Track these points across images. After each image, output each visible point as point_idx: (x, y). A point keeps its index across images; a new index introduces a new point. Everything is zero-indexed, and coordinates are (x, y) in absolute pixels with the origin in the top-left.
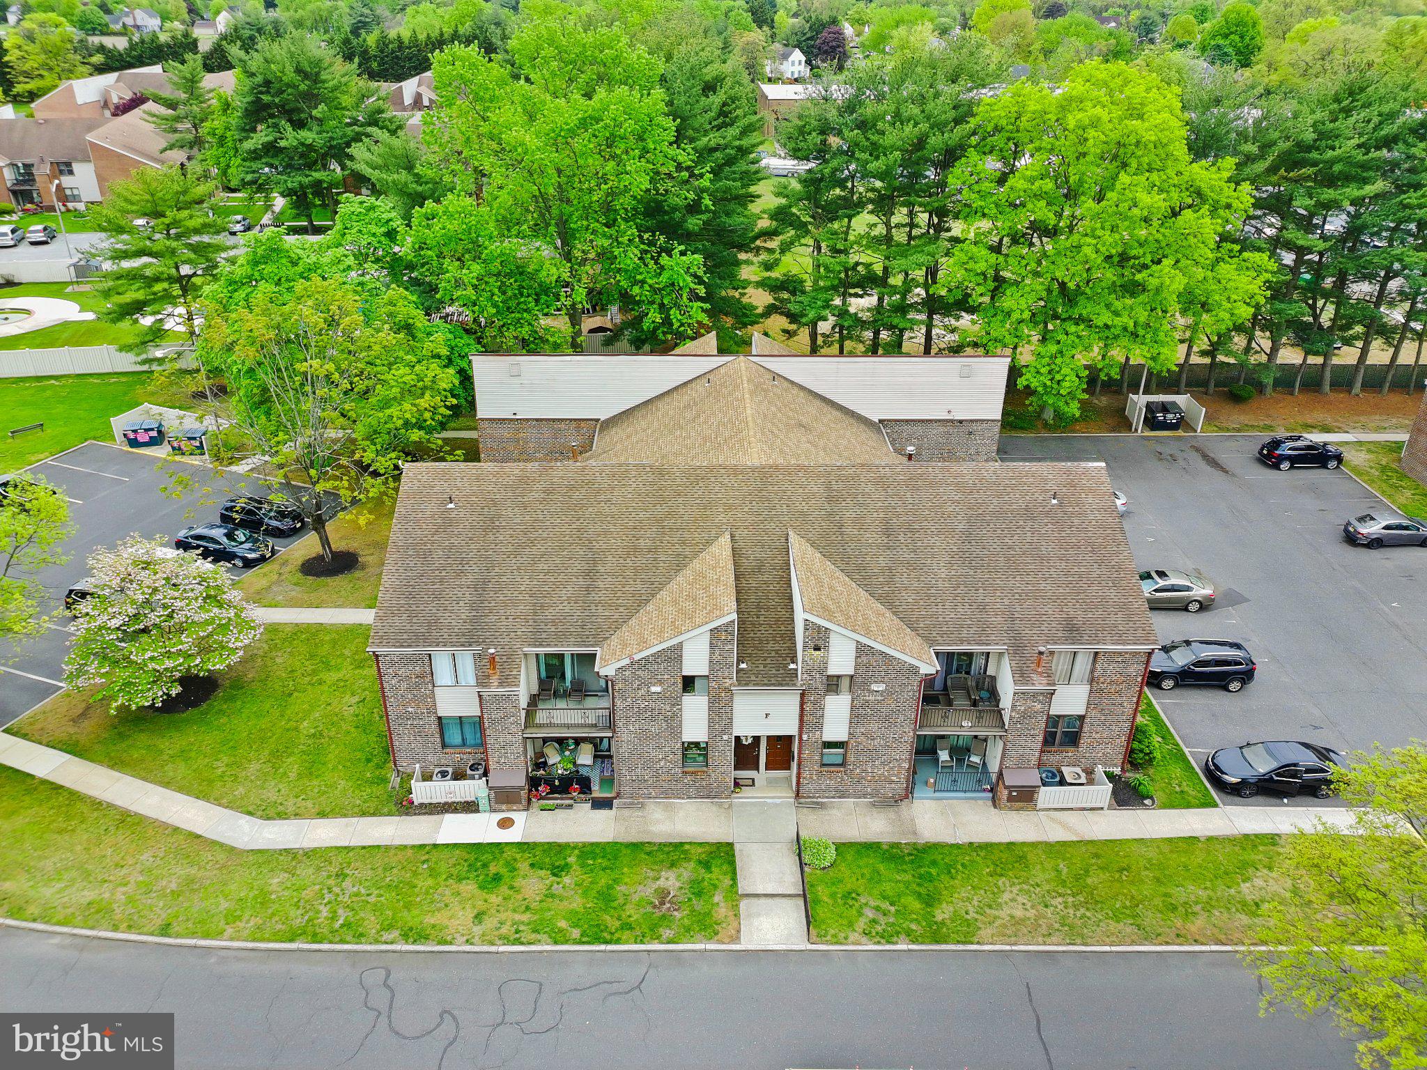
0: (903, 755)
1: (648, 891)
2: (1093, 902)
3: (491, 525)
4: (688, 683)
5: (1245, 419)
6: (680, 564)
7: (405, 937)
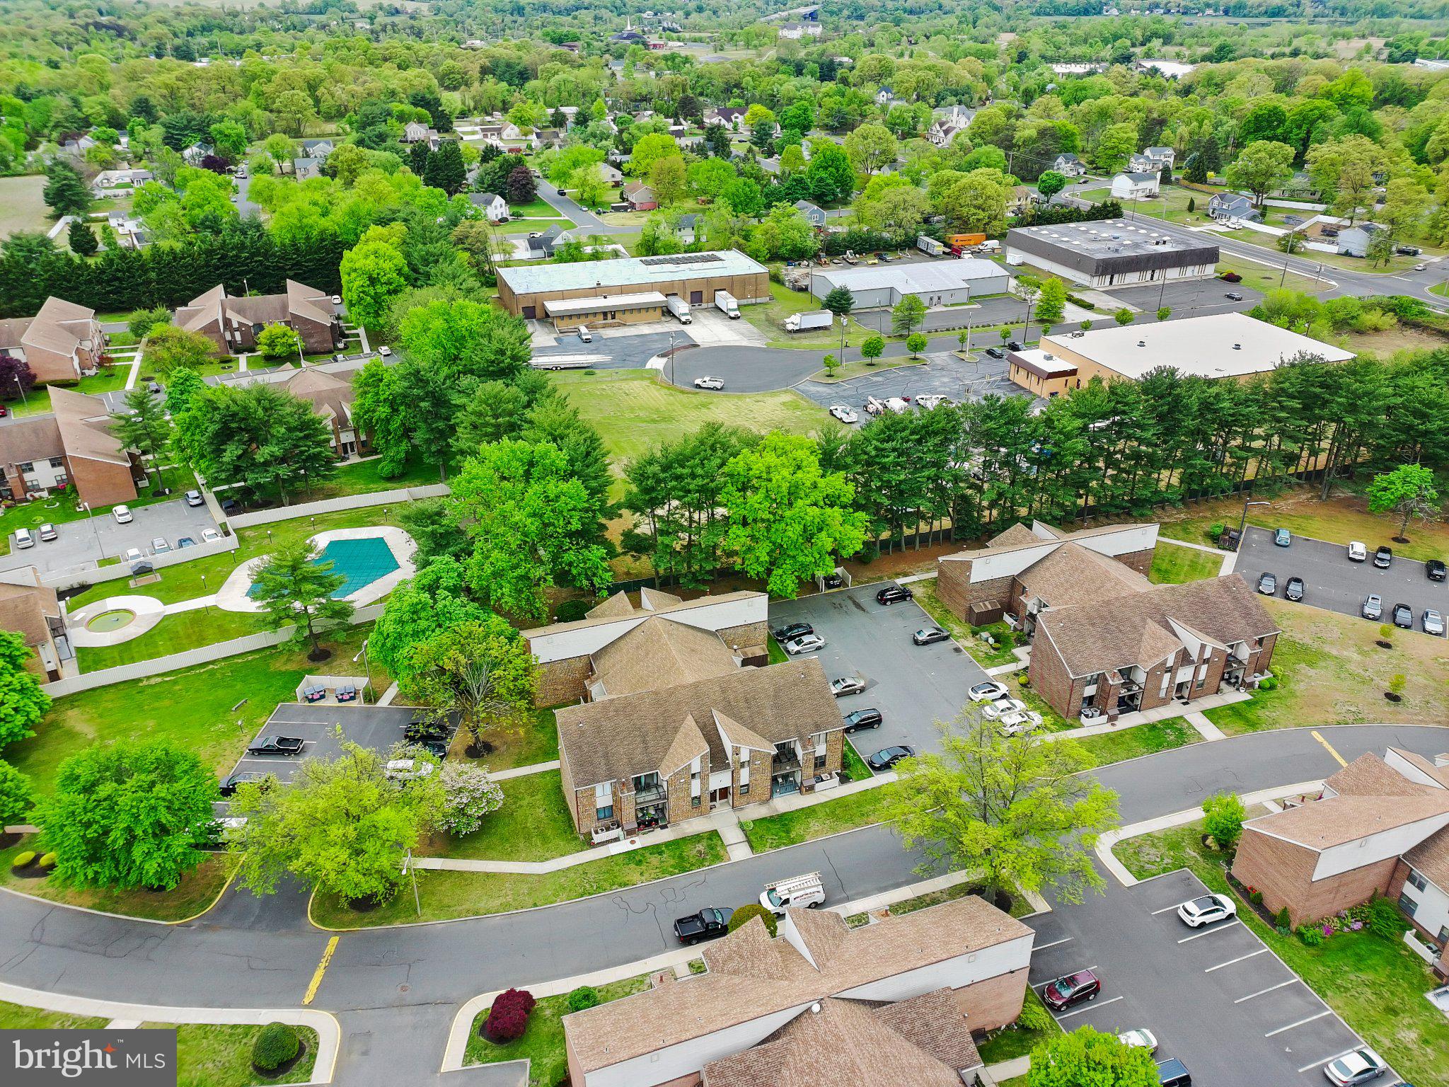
0: (768, 783)
1: (694, 852)
2: (838, 819)
3: (599, 730)
4: (693, 776)
5: (869, 574)
6: (676, 730)
7: (620, 886)
